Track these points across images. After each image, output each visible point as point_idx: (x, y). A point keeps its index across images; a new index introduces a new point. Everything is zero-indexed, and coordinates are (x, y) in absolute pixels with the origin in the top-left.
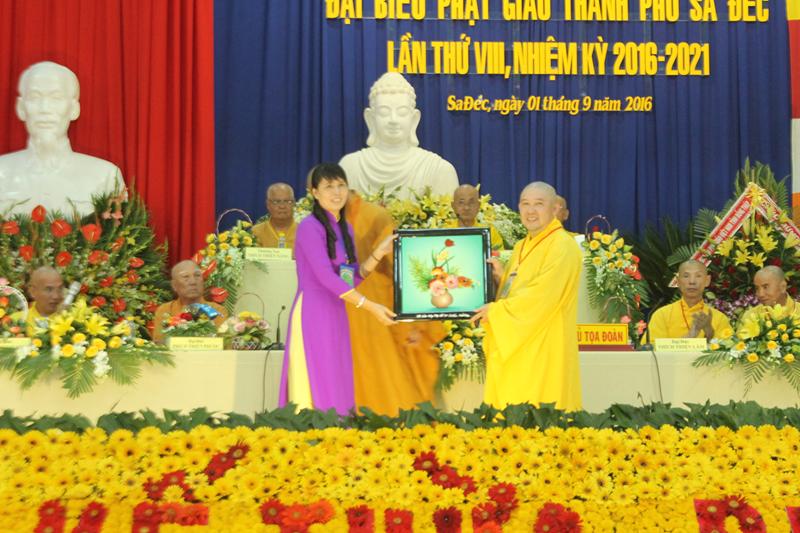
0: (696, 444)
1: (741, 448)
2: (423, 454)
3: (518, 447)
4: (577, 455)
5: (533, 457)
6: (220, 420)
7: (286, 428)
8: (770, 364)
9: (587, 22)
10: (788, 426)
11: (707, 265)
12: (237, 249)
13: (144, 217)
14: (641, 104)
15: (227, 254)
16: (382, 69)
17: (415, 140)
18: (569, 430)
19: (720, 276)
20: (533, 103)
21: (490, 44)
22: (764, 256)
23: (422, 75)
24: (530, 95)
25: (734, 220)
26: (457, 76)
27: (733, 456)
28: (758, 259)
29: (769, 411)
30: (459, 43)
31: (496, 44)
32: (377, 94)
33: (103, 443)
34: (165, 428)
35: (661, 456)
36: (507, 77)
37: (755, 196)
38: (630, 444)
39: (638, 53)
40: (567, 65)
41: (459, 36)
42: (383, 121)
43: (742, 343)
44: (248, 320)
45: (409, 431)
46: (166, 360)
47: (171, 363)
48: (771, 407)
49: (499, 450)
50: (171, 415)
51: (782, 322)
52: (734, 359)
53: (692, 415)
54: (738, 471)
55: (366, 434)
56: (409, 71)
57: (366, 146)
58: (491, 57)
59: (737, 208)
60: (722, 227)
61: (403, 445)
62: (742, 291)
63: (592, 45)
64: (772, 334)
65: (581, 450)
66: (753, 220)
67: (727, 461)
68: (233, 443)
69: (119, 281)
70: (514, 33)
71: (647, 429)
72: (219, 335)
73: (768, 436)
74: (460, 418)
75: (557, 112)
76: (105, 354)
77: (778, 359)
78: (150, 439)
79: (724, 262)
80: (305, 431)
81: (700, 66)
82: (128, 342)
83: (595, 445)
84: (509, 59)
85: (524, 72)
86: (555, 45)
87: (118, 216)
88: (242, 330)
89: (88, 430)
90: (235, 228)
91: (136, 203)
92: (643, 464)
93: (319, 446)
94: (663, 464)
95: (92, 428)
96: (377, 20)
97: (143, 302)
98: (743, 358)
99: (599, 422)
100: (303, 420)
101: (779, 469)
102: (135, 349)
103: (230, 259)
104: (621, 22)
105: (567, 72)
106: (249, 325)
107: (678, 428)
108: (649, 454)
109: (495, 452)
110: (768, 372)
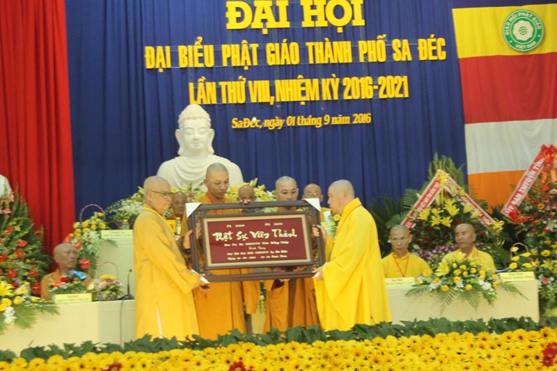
0: (409, 347)
1: (437, 348)
2: (235, 363)
3: (296, 356)
4: (334, 359)
5: (306, 361)
6: (101, 348)
7: (144, 351)
8: (456, 292)
9: (324, 64)
10: (467, 333)
11: (413, 227)
12: (95, 232)
13: (26, 211)
14: (364, 118)
15: (88, 236)
16: (186, 103)
17: (212, 150)
18: (328, 342)
19: (422, 233)
20: (291, 121)
21: (259, 82)
22: (451, 219)
23: (214, 105)
24: (288, 115)
25: (429, 195)
26: (238, 104)
27: (433, 354)
28: (447, 222)
29: (454, 323)
30: (238, 82)
31: (263, 82)
32: (184, 119)
33: (26, 368)
34: (65, 356)
35: (387, 356)
36: (272, 104)
37: (443, 179)
38: (367, 349)
39: (360, 84)
40: (313, 95)
41: (238, 78)
42: (189, 138)
43: (437, 279)
44: (108, 280)
45: (225, 348)
46: (53, 310)
47: (57, 313)
48: (455, 321)
49: (283, 357)
50: (69, 347)
51: (463, 264)
52: (433, 290)
53: (406, 328)
54: (437, 362)
55: (197, 352)
56: (205, 103)
57: (178, 156)
58: (261, 91)
59: (431, 188)
60: (422, 200)
61: (222, 358)
62: (437, 243)
63: (328, 80)
64: (457, 272)
65: (336, 355)
66: (442, 195)
67: (429, 356)
68: (111, 363)
69: (11, 257)
70: (275, 74)
71: (378, 339)
72: (89, 292)
73: (455, 339)
74: (258, 339)
75: (307, 126)
76: (11, 308)
77: (462, 288)
78: (56, 363)
79: (424, 224)
80: (157, 352)
81: (401, 91)
82: (27, 299)
83: (345, 351)
84: (273, 91)
85: (283, 100)
86: (303, 81)
87: (7, 211)
88: (104, 287)
89: (15, 359)
90: (93, 217)
91: (19, 201)
92: (376, 362)
93: (167, 362)
94: (389, 361)
95: (17, 358)
96: (181, 68)
97: (28, 270)
98: (438, 289)
99: (347, 336)
100: (156, 345)
101: (462, 360)
102: (32, 304)
103: (90, 239)
104: (347, 64)
105: (313, 99)
106: (109, 284)
107: (397, 337)
108: (380, 355)
109: (281, 359)
110: (456, 297)
